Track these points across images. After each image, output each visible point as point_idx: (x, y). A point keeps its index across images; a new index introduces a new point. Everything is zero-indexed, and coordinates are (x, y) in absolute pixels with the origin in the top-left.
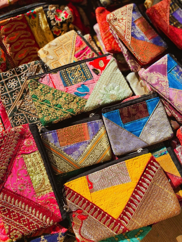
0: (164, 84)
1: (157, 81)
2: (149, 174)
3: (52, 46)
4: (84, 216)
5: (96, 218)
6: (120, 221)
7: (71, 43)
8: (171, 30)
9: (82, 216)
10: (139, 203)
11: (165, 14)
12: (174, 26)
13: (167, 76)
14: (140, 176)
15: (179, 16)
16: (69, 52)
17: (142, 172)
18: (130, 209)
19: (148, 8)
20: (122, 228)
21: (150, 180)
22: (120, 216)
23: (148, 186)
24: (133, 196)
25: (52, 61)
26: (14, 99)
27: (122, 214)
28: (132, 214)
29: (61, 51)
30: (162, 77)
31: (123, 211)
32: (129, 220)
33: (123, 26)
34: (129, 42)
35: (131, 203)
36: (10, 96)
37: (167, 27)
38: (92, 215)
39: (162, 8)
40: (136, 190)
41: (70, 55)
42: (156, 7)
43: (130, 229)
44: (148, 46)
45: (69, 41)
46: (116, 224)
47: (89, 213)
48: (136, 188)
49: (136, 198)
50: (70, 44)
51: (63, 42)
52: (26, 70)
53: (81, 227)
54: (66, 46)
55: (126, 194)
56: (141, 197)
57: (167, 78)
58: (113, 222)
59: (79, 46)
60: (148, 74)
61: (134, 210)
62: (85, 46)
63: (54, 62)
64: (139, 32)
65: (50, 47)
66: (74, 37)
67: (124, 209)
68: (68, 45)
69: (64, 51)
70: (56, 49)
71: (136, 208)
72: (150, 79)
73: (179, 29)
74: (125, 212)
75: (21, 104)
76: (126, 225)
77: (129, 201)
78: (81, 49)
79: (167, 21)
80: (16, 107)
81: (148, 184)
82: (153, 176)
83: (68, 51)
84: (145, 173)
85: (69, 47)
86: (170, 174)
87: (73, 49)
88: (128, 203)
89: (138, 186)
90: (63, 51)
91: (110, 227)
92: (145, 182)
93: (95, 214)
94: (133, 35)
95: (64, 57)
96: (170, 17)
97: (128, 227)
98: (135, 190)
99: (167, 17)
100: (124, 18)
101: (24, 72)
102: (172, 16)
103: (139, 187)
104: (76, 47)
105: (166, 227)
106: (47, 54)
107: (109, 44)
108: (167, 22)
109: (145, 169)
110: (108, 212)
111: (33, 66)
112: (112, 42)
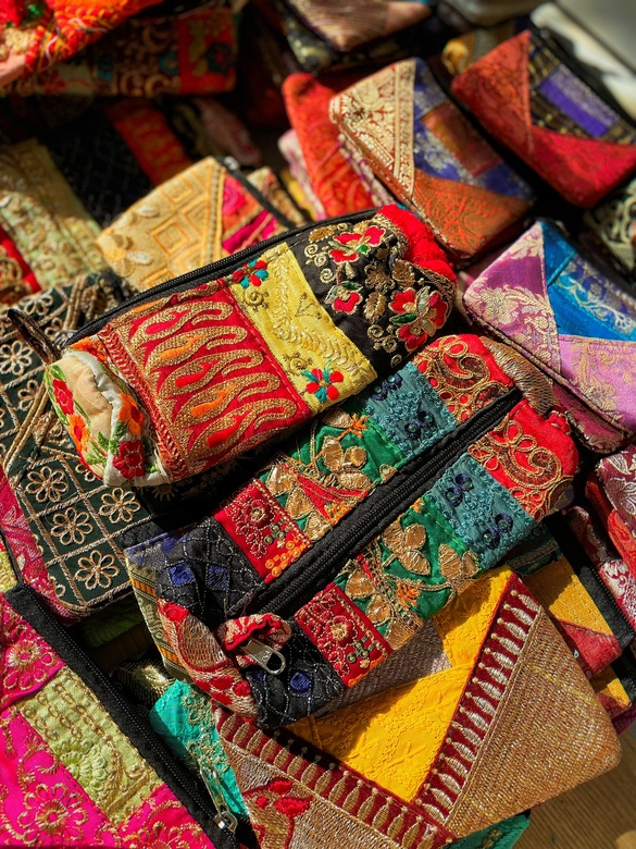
0: (539, 323)
1: (516, 314)
2: (509, 635)
3: (144, 220)
4: (298, 799)
5: (339, 803)
6: (422, 808)
7: (206, 204)
8: (539, 143)
9: (289, 800)
10: (482, 739)
11: (513, 90)
12: (550, 127)
13: (547, 297)
14: (479, 646)
15: (560, 93)
16: (201, 234)
17: (485, 633)
18: (453, 762)
19: (457, 72)
20: (430, 832)
21: (514, 658)
22: (422, 790)
23: (508, 678)
24: (459, 717)
25: (147, 270)
26: (24, 410)
27: (427, 781)
28: (460, 780)
29: (175, 234)
30: (533, 301)
31: (430, 774)
32: (454, 801)
33: (385, 135)
34: (407, 187)
35: (454, 741)
36: (7, 401)
37: (526, 135)
38: (325, 794)
39: (505, 71)
40: (468, 694)
41: (209, 246)
42: (484, 68)
43: (458, 835)
44: (470, 198)
45: (200, 199)
46: (409, 820)
47: (313, 789)
48: (470, 687)
49: (469, 724)
50: (204, 208)
51: (181, 202)
52: (59, 306)
53: (289, 840)
54: (190, 216)
55: (438, 711)
56: (488, 718)
57: (548, 303)
58: (400, 812)
59: (236, 213)
60: (486, 295)
61: (468, 765)
62: (255, 209)
63: (153, 273)
64: (438, 154)
65: (134, 221)
66: (215, 181)
67: (433, 766)
68: (196, 210)
69: (185, 230)
70: (159, 226)
71: (473, 759)
72: (495, 311)
73: (563, 136)
74: (437, 776)
75: (49, 428)
76: (443, 820)
77: (448, 736)
78: (244, 220)
79: (522, 111)
80: (31, 437)
81: (507, 673)
82: (520, 643)
83: (198, 230)
84: (494, 635)
85: (203, 217)
86: (575, 626)
87: (215, 222)
88: (444, 743)
89: (475, 680)
90: (183, 233)
91: (391, 832)
92: (496, 665)
93: (335, 792)
94: (420, 163)
95: (186, 253)
96: (531, 100)
97: (451, 827)
98: (464, 696)
99: (522, 99)
100: (388, 108)
101: (52, 315)
102: (539, 95)
103: (478, 685)
104: (226, 218)
105: (579, 808)
106: (128, 248)
107: (338, 199)
108: (522, 118)
109: (495, 620)
110: (378, 781)
111: (82, 291)
112: (345, 191)
